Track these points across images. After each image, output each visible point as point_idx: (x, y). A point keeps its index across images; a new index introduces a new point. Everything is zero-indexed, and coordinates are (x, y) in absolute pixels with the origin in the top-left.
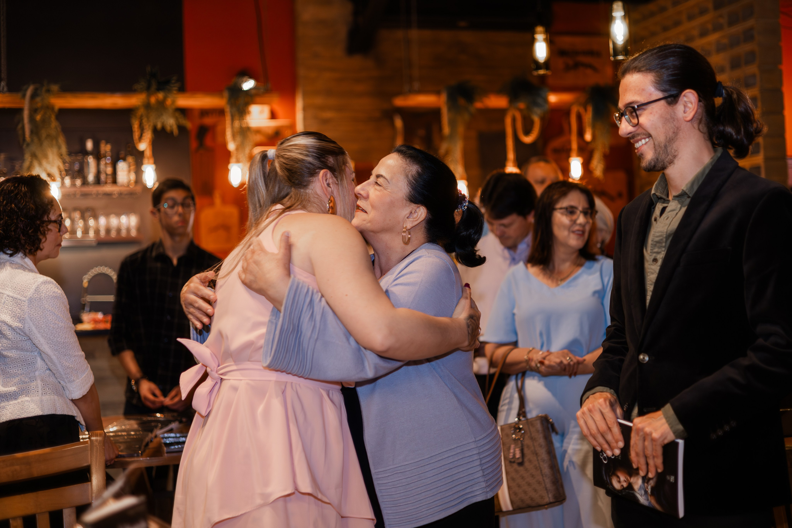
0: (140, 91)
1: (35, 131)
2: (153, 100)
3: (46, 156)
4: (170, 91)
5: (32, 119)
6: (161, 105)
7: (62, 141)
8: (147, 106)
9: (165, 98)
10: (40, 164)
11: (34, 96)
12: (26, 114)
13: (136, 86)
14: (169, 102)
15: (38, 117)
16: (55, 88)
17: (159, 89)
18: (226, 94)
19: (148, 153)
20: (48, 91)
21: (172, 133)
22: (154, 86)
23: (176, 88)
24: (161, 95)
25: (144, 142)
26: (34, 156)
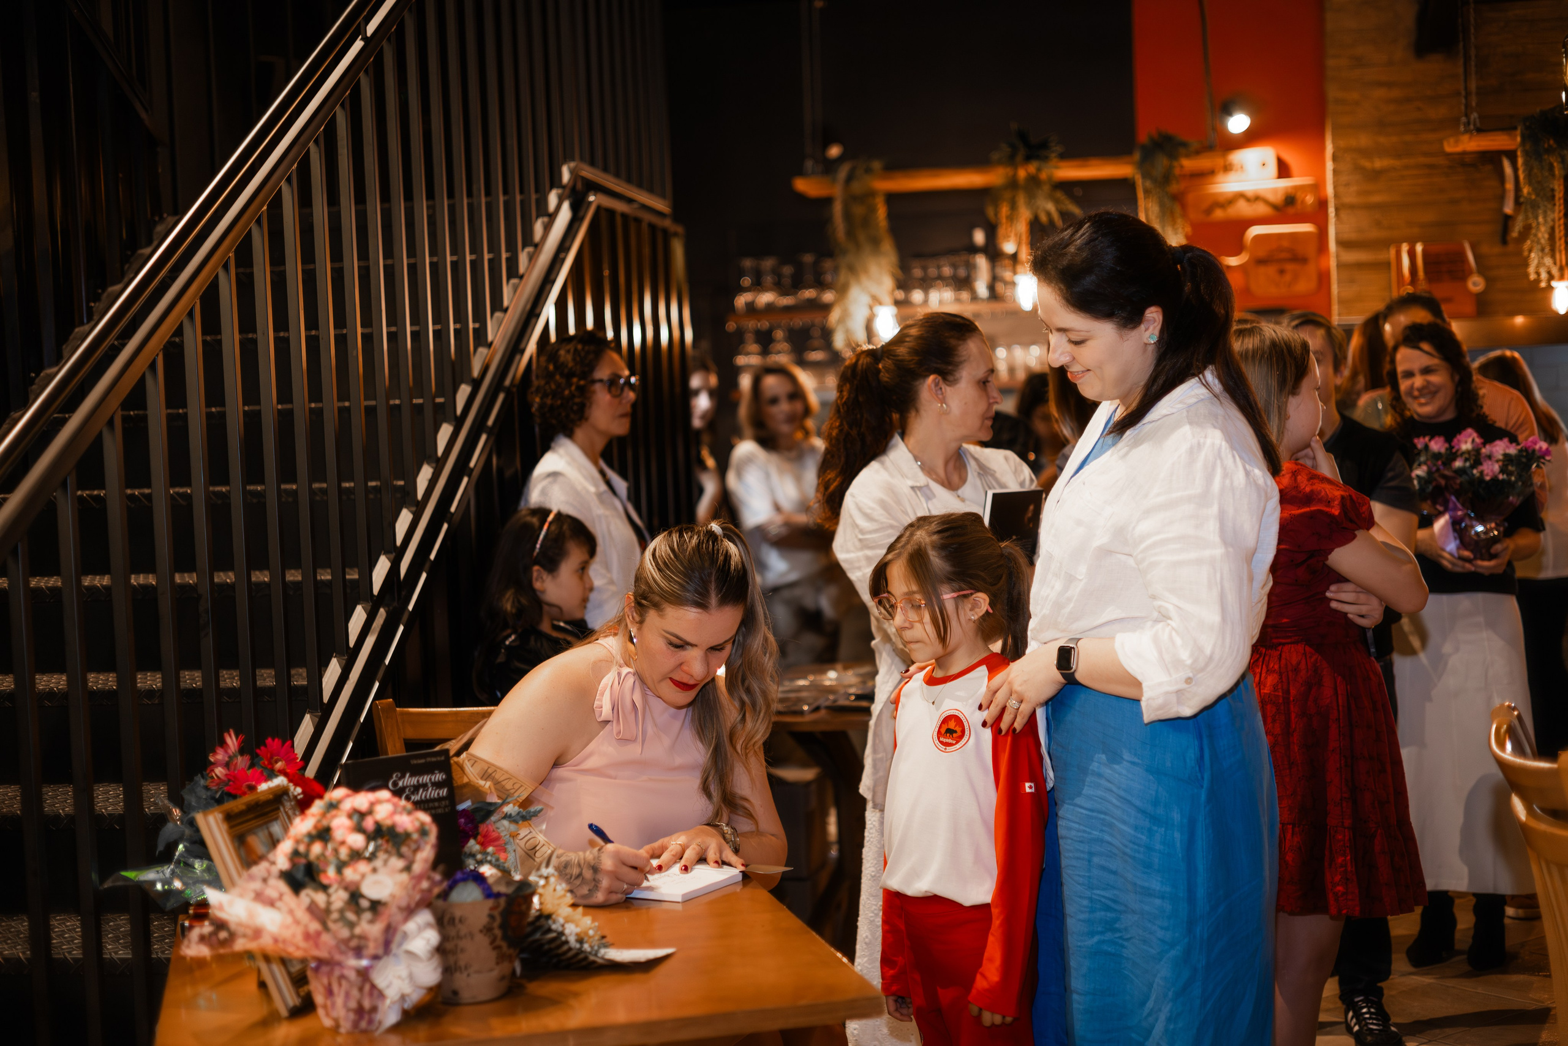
0: (1000, 163)
1: (850, 234)
2: (1022, 173)
3: (866, 271)
4: (1045, 159)
5: (848, 216)
6: (1034, 182)
7: (888, 247)
8: (1013, 185)
9: (1039, 170)
10: (858, 281)
11: (849, 179)
12: (838, 209)
13: (995, 156)
14: (1043, 176)
15: (858, 210)
16: (877, 165)
17: (1028, 158)
18: (1137, 156)
19: (1025, 255)
20: (868, 171)
21: (1051, 222)
22: (1022, 153)
23: (1053, 155)
24: (1032, 168)
25: (1008, 241)
26: (852, 270)
